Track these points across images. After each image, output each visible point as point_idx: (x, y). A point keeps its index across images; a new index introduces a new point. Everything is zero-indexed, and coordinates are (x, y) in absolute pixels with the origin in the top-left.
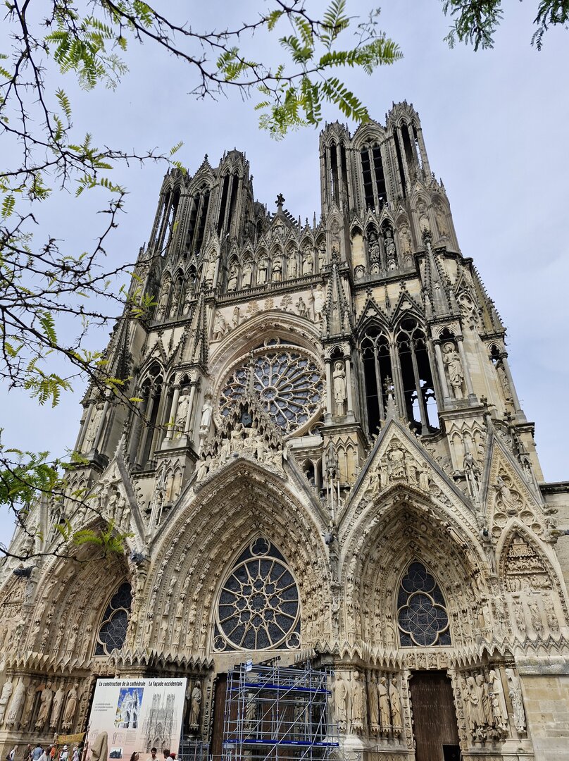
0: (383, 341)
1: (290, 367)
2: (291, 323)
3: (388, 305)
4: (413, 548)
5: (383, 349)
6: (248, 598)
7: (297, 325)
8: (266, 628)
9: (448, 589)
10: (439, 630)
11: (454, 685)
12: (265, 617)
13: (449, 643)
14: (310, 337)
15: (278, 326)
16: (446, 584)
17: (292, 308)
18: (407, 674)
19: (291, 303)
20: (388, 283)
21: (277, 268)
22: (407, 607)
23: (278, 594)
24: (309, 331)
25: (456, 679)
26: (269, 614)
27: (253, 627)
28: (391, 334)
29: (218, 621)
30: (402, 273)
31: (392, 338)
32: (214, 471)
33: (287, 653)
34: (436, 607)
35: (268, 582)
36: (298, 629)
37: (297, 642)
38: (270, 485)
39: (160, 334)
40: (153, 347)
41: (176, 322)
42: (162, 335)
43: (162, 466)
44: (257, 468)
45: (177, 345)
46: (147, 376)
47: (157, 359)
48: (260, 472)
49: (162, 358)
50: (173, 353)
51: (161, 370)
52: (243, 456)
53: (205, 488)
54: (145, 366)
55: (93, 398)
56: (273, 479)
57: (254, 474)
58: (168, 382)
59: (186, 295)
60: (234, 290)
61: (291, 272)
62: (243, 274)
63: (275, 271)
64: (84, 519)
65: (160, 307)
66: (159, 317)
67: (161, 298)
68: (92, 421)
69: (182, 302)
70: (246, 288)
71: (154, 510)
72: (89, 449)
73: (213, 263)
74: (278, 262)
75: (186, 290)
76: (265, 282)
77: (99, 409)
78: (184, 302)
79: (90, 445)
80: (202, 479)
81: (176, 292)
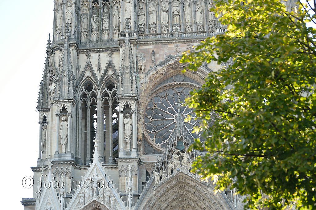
7: (199, 71)
21: (176, 13)
32: (164, 178)
38: (198, 188)
39: (88, 56)
40: (85, 67)
41: (101, 48)
42: (90, 57)
43: (123, 168)
44: (191, 178)
45: (105, 69)
46: (83, 90)
47: (89, 77)
48: (192, 181)
49: (94, 77)
50: (102, 75)
51: (94, 87)
52: (182, 171)
53: (160, 188)
54: (81, 83)
55: (59, 112)
56: (201, 185)
57: (189, 181)
58: (101, 98)
59: (104, 22)
60: (144, 26)
61: (188, 18)
62: (149, 12)
63: (175, 15)
64: (84, 201)
65: (83, 30)
66: (83, 39)
67: (83, 22)
68: (61, 129)
69: (101, 28)
70: (154, 26)
71: (129, 198)
72: (63, 150)
73: (129, 3)
74: (177, 6)
75: (103, 17)
76: (168, 23)
77: (63, 121)
78: (102, 29)
79: (63, 147)
80: (158, 183)
81: (95, 18)
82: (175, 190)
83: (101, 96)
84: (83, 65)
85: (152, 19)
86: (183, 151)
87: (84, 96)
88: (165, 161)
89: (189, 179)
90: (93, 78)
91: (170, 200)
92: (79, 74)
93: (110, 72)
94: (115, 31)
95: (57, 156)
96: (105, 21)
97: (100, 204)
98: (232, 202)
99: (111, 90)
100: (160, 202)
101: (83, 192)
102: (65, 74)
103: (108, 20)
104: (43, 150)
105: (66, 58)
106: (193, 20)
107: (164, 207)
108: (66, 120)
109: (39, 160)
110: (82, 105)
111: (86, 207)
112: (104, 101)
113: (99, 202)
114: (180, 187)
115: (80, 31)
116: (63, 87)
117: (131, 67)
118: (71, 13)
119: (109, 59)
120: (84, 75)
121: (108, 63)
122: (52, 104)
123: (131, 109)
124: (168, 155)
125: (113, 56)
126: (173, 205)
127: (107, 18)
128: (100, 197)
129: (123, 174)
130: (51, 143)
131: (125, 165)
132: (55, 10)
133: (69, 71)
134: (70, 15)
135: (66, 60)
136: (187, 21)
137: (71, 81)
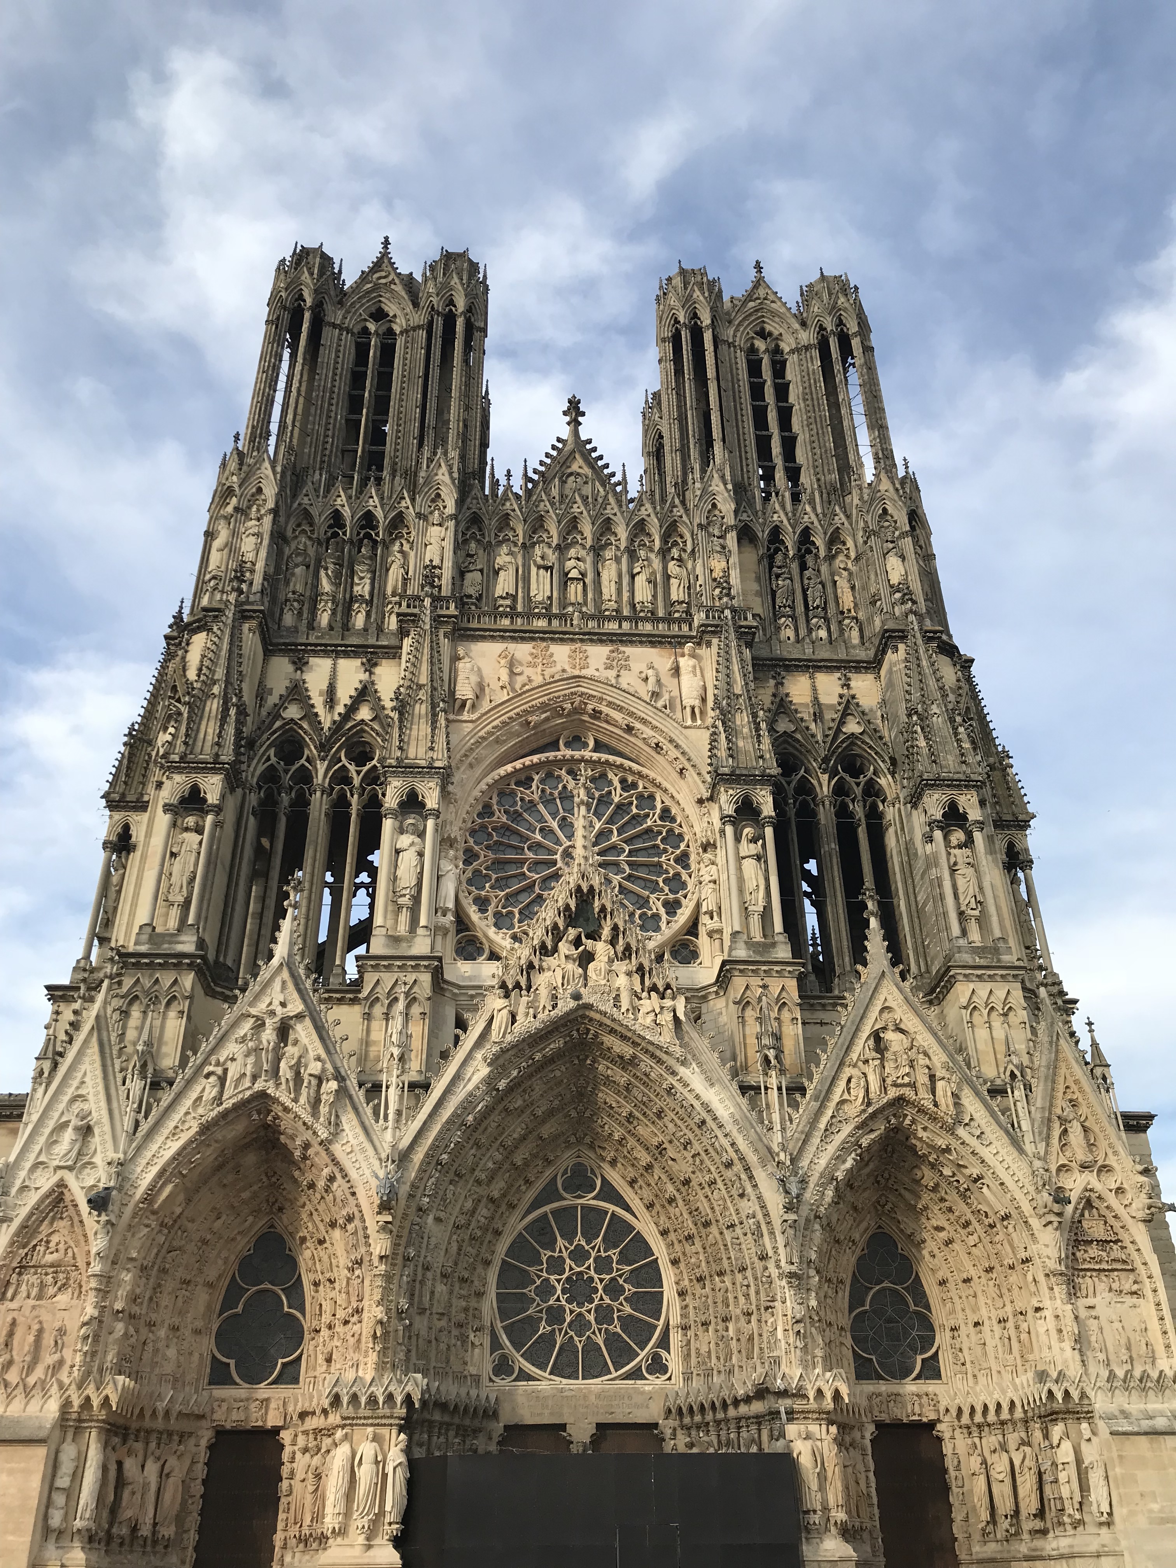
0: (805, 788)
1: (619, 806)
2: (631, 714)
3: (818, 716)
4: (883, 1207)
5: (804, 804)
6: (558, 1281)
7: (644, 721)
8: (600, 1340)
9: (943, 1283)
10: (921, 1354)
11: (947, 1449)
12: (596, 1319)
13: (939, 1377)
14: (674, 753)
15: (600, 712)
16: (940, 1275)
17: (629, 680)
18: (870, 1428)
19: (628, 668)
20: (818, 668)
21: (574, 574)
22: (865, 1312)
23: (621, 1276)
24: (671, 741)
25: (953, 1438)
26: (604, 1315)
27: (571, 1337)
28: (825, 778)
29: (499, 1325)
30: (842, 656)
31: (824, 785)
32: (525, 1024)
33: (647, 1388)
34: (917, 1313)
35: (599, 1251)
36: (664, 1342)
37: (664, 1369)
38: (642, 1065)
39: (300, 664)
40: (284, 692)
41: (341, 646)
42: (304, 669)
43: (378, 989)
44: (619, 1028)
45: (349, 702)
46: (268, 759)
47: (296, 724)
48: (623, 1038)
49: (310, 724)
50: (337, 718)
51: (306, 752)
52: (591, 1001)
53: (507, 1056)
54: (265, 736)
55: (175, 801)
56: (653, 1056)
57: (609, 1040)
58: (326, 785)
59: (356, 580)
60: (477, 599)
61: (609, 590)
62: (497, 567)
63: (572, 579)
64: (221, 1093)
65: (290, 595)
66: (288, 619)
67: (293, 574)
68: (173, 855)
69: (348, 596)
70: (508, 602)
71: (392, 1090)
72: (173, 923)
73: (439, 528)
74: (578, 559)
75: (356, 567)
76: (550, 598)
77: (187, 829)
78: (351, 597)
79: (174, 914)
80: (504, 1036)
81: (331, 566)
82: (558, 1073)
83: (327, 780)
84: (279, 685)
85: (504, 584)
86: (594, 936)
87: (270, 776)
88: (531, 966)
89: (612, 1031)
90: (305, 725)
91: (539, 1113)
92: (264, 713)
93: (364, 713)
94: (390, 606)
95: (145, 937)
96: (361, 578)
97: (280, 1108)
98: (766, 1122)
99: (360, 762)
100: (503, 1115)
101: (222, 1060)
102: (216, 690)
103: (369, 576)
104: (106, 935)
105: (225, 646)
106: (626, 595)
107: (515, 1136)
108: (199, 830)
109: (83, 962)
110: (262, 803)
111: (224, 1115)
112: (334, 795)
113: (275, 1100)
114: (576, 1062)
115: (282, 597)
116: (203, 727)
117: (434, 689)
118: (258, 535)
119: (365, 677)
120: (278, 716)
121: (360, 687)
122: (159, 785)
123: (423, 805)
124: (543, 946)
125: (378, 670)
126: (546, 1131)
127: (368, 571)
128: (283, 1080)
129: (378, 1010)
130: (134, 905)
131: (388, 979)
132: (210, 535)
133: (228, 682)
134: (253, 539)
135: (224, 653)
136: (606, 597)
137: (233, 712)
